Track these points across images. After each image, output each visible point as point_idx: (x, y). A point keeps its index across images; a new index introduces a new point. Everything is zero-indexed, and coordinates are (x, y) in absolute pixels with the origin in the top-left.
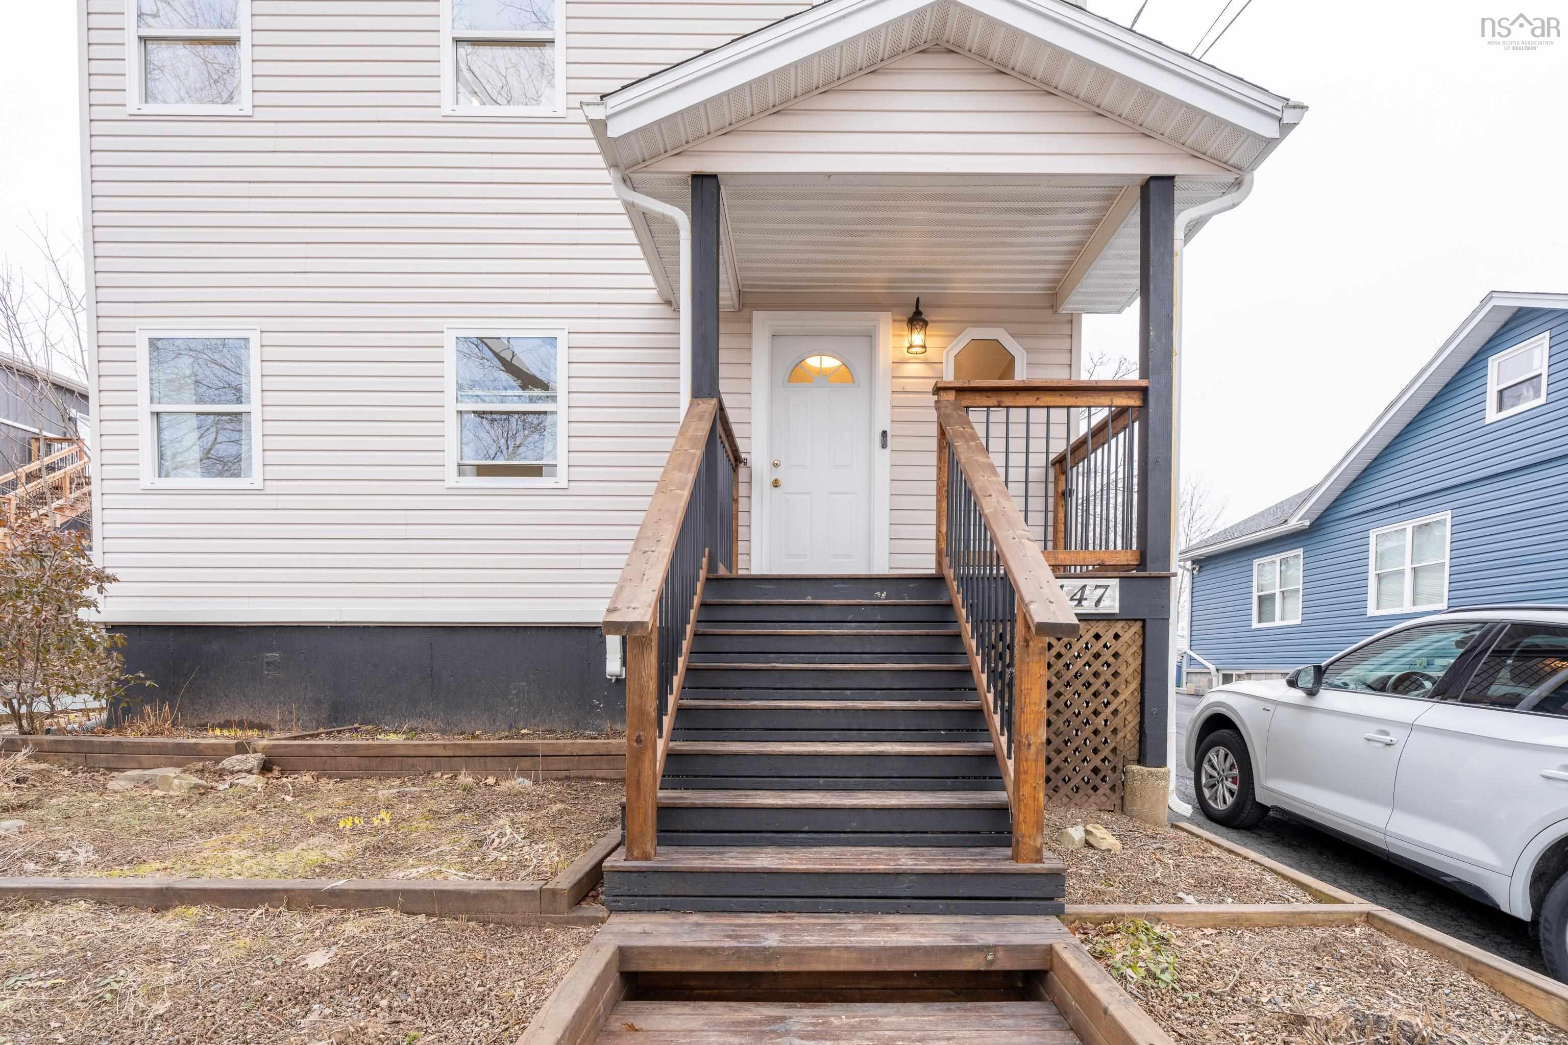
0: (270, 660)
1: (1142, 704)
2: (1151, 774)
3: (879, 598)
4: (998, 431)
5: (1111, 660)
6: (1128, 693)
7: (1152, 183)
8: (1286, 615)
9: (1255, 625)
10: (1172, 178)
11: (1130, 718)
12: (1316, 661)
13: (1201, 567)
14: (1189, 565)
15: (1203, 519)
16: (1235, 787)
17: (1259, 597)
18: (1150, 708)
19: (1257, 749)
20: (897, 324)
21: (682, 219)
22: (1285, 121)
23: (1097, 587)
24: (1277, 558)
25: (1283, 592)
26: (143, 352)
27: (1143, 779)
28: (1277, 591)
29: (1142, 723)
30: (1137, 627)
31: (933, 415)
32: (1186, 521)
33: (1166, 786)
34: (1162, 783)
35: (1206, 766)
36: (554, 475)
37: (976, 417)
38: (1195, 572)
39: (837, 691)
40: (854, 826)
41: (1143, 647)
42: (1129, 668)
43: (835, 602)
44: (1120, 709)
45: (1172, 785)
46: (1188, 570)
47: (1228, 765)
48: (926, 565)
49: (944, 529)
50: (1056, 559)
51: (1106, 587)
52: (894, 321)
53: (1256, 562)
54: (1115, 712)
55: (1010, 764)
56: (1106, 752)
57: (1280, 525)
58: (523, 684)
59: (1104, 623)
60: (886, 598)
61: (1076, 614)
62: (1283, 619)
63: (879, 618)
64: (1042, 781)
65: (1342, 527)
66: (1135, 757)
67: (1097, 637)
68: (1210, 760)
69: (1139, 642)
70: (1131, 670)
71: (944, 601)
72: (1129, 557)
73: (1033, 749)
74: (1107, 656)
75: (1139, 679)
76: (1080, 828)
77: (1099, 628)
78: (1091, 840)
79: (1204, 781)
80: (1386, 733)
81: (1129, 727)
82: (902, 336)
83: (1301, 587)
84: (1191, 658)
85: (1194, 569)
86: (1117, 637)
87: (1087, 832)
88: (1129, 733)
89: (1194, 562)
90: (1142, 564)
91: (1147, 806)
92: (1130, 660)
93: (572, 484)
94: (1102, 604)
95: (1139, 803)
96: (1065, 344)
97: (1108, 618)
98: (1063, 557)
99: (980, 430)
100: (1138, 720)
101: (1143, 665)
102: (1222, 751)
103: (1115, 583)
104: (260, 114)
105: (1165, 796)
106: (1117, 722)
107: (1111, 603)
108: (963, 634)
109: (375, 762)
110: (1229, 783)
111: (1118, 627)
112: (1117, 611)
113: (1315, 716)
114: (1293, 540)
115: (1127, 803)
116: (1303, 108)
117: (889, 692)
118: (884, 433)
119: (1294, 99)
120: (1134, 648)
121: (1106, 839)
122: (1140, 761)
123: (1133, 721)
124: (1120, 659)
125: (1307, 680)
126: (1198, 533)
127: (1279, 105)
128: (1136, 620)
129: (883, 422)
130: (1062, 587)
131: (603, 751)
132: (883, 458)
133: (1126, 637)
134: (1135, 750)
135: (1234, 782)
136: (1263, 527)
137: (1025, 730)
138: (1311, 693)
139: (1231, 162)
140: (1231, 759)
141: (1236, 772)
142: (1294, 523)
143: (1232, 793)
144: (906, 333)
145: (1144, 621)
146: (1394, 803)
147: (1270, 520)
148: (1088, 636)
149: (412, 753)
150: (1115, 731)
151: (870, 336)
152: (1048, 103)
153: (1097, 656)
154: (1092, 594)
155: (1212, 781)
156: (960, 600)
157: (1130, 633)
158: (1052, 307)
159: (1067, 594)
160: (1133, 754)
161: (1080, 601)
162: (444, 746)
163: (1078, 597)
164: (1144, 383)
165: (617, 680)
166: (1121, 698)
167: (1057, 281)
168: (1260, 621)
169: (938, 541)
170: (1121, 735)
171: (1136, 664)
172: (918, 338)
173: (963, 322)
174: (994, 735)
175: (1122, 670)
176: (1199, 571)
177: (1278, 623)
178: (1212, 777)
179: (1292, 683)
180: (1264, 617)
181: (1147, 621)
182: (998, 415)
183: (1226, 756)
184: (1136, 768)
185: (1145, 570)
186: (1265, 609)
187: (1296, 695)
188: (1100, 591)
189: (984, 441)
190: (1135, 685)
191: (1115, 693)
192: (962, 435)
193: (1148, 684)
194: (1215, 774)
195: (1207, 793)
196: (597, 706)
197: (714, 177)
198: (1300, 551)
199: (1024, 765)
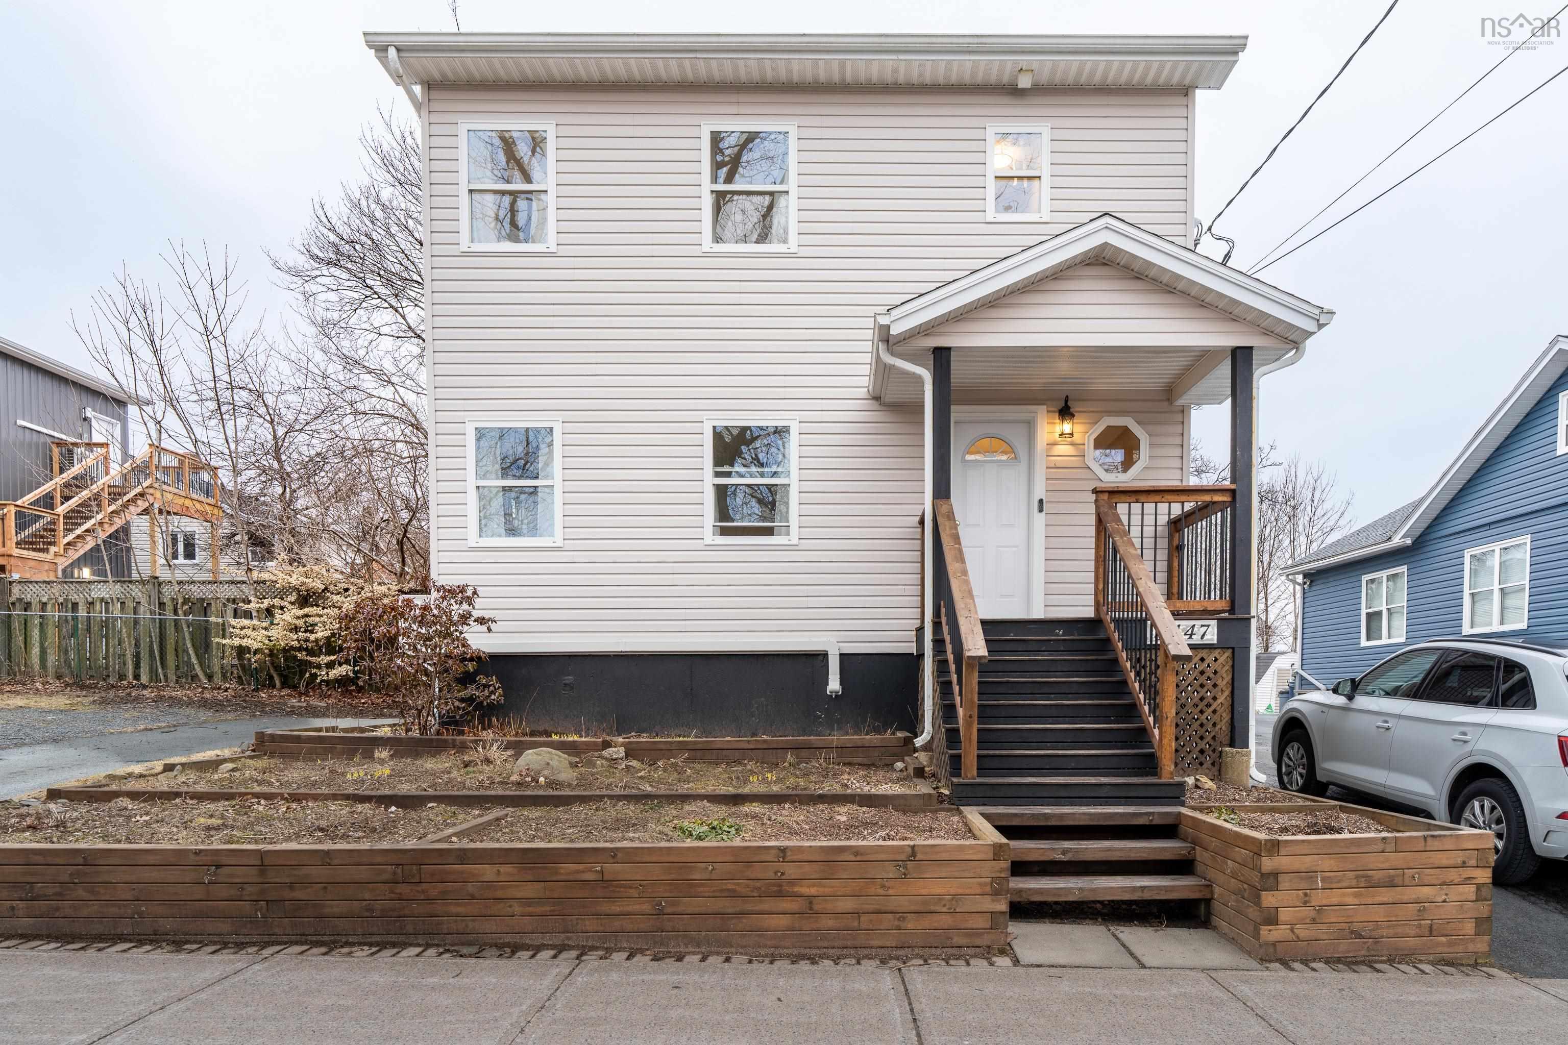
0: (568, 682)
1: (1232, 705)
2: (1238, 752)
3: (1058, 635)
4: (1136, 520)
5: (1212, 676)
6: (1223, 698)
7: (1238, 351)
8: (1393, 632)
9: (1364, 643)
10: (1251, 348)
11: (1224, 715)
12: (1352, 676)
13: (1312, 582)
14: (1300, 579)
15: (1326, 518)
16: (1304, 772)
17: (1368, 614)
18: (1238, 708)
19: (1317, 741)
20: (1050, 414)
21: (927, 376)
22: (1321, 322)
23: (1202, 626)
24: (1384, 574)
25: (1389, 609)
26: (471, 439)
27: (1233, 757)
28: (1384, 608)
29: (1232, 718)
30: (1228, 653)
31: (1092, 508)
32: (1307, 518)
33: (1248, 761)
34: (1245, 758)
35: (1285, 759)
36: (788, 534)
37: (1122, 508)
38: (1306, 586)
39: (1046, 695)
40: (1073, 765)
41: (1233, 666)
42: (1224, 682)
43: (1033, 638)
44: (1218, 709)
45: (1253, 761)
46: (1299, 584)
47: (1300, 756)
48: (1088, 612)
49: (1101, 586)
50: (1175, 606)
51: (1208, 626)
52: (1048, 412)
53: (1365, 578)
54: (1214, 712)
55: (1156, 732)
56: (1208, 738)
57: (1384, 542)
58: (763, 699)
59: (1207, 651)
60: (1063, 635)
61: (1189, 645)
62: (1389, 637)
63: (1062, 648)
64: (1173, 737)
65: (1441, 545)
66: (1228, 742)
67: (1202, 660)
68: (1288, 754)
69: (1230, 663)
70: (1225, 682)
71: (1102, 636)
72: (1223, 605)
73: (1169, 719)
74: (1210, 671)
75: (1230, 689)
76: (1193, 778)
77: (1203, 653)
78: (1199, 784)
79: (1284, 770)
80: (1386, 722)
81: (1224, 721)
82: (1054, 423)
83: (1405, 604)
84: (1302, 679)
85: (1305, 583)
86: (1216, 660)
87: (1197, 780)
88: (1224, 725)
89: (1305, 576)
90: (1232, 610)
91: (1236, 773)
92: (1224, 675)
93: (802, 541)
94: (1206, 637)
95: (1230, 773)
96: (1178, 429)
97: (1210, 647)
98: (1180, 606)
99: (1124, 519)
100: (1230, 716)
101: (1233, 679)
102: (1296, 745)
103: (1214, 623)
104: (563, 250)
105: (1248, 768)
106: (1216, 718)
107: (1212, 636)
108: (1120, 660)
109: (699, 753)
110: (1300, 770)
111: (1216, 653)
112: (1215, 642)
113: (1352, 715)
114: (1400, 556)
115: (1222, 773)
116: (1333, 313)
117: (1077, 695)
118: (1041, 501)
119: (1327, 307)
120: (1227, 668)
121: (1208, 784)
122: (1232, 745)
123: (1226, 717)
124: (1218, 675)
125: (1348, 688)
126: (1319, 533)
127: (1317, 312)
128: (1228, 648)
129: (1040, 492)
130: (1179, 626)
131: (860, 744)
132: (1040, 519)
133: (1222, 660)
134: (1228, 738)
135: (1304, 769)
136: (1370, 542)
137: (1165, 710)
138: (1350, 698)
139: (1290, 338)
140: (1302, 751)
141: (1305, 760)
142: (1397, 541)
143: (1302, 776)
144: (1058, 421)
145: (1233, 649)
146: (1389, 765)
147: (1378, 534)
148: (1196, 659)
149: (726, 747)
150: (1214, 725)
151: (1030, 425)
152: (1169, 299)
153: (1202, 673)
154: (1199, 631)
155: (1290, 769)
156: (1117, 637)
157: (1225, 656)
158: (1168, 400)
159: (1183, 630)
160: (1226, 740)
161: (1191, 635)
162: (748, 742)
163: (1190, 632)
164: (1233, 487)
165: (836, 696)
166: (1219, 701)
167: (1173, 383)
168: (1368, 639)
169: (1096, 595)
170: (1218, 727)
171: (1228, 678)
172: (1067, 427)
173: (1102, 412)
174: (1145, 718)
175: (1219, 682)
176: (1310, 586)
177: (1384, 641)
178: (1289, 766)
179: (1335, 691)
180: (1373, 634)
181: (1236, 650)
182: (1136, 507)
183: (1299, 749)
184: (1228, 749)
185: (1234, 614)
186: (1374, 625)
187: (1340, 700)
188: (1204, 629)
189: (1127, 528)
190: (1227, 693)
191: (1215, 698)
192: (1118, 531)
193: (1236, 692)
194: (1292, 764)
195: (1285, 779)
196: (820, 717)
197: (949, 349)
198: (1404, 569)
199: (1164, 728)
